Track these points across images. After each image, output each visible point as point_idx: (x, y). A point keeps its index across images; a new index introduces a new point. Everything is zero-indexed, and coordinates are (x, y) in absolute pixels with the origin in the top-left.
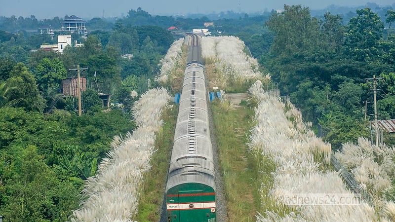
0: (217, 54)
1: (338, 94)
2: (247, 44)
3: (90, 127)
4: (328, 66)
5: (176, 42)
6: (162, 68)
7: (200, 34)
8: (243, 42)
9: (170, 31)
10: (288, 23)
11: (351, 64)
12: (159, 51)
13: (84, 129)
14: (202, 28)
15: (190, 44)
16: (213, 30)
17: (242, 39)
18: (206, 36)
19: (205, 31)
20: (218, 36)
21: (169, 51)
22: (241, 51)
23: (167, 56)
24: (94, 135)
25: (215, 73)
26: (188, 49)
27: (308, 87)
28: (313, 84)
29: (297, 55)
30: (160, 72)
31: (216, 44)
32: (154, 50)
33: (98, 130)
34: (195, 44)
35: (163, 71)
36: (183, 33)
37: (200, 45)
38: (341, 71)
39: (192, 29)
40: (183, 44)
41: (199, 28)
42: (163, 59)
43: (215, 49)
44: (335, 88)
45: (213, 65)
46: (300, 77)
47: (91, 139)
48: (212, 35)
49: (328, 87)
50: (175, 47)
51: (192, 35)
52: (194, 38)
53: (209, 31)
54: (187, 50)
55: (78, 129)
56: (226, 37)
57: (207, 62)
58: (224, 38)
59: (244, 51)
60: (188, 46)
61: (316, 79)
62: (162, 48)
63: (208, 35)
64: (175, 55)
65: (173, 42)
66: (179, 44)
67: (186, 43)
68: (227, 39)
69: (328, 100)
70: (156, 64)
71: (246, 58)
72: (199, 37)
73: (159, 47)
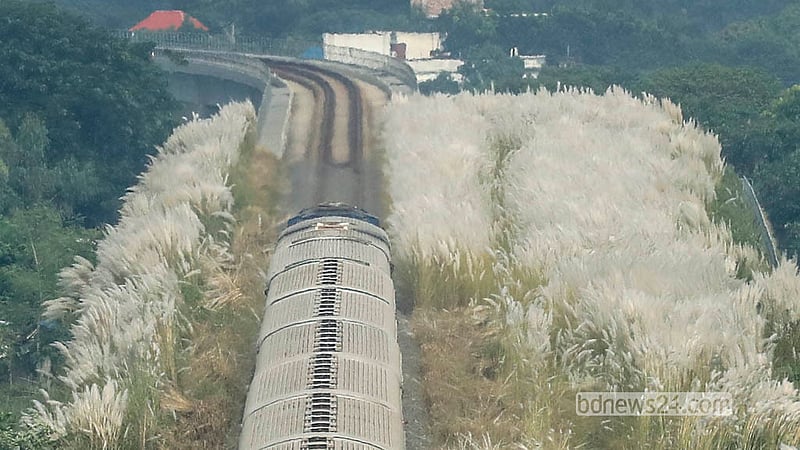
0: (507, 233)
2: (738, 156)
5: (193, 127)
6: (81, 328)
7: (377, 76)
8: (713, 141)
9: (151, 46)
12: (57, 197)
14: (393, 27)
15: (300, 150)
16: (480, 40)
17: (701, 111)
18: (427, 89)
19: (420, 46)
20: (517, 88)
21: (137, 201)
22: (696, 209)
23: (120, 243)
25: (489, 373)
26: (286, 187)
30: (59, 363)
31: (504, 147)
32: (20, 191)
34: (340, 150)
35: (84, 357)
36: (249, 64)
37: (379, 157)
39: (316, 33)
40: (247, 146)
41: (374, 28)
42: (83, 264)
43: (498, 196)
45: (475, 312)
48: (474, 85)
50: (184, 166)
51: (315, 77)
52: (330, 105)
53: (450, 49)
54: (275, 197)
56: (583, 100)
57: (426, 289)
58: (566, 109)
59: (718, 210)
60: (283, 166)
62: (83, 175)
63: (443, 84)
64: (180, 229)
65: (170, 127)
66: (210, 149)
67: (272, 143)
68: (589, 119)
70: (34, 302)
71: (730, 265)
72: (371, 93)
73: (58, 171)
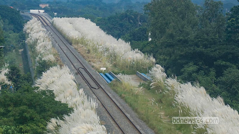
1: (223, 79)
3: (23, 107)
4: (212, 51)
10: (169, 8)
11: (234, 51)
13: (17, 109)
14: (39, 9)
24: (28, 116)
27: (194, 72)
28: (198, 69)
29: (181, 40)
33: (32, 111)
38: (224, 57)
44: (219, 73)
46: (184, 61)
47: (23, 120)
49: (213, 73)
55: (10, 108)
61: (200, 63)
69: (214, 85)
